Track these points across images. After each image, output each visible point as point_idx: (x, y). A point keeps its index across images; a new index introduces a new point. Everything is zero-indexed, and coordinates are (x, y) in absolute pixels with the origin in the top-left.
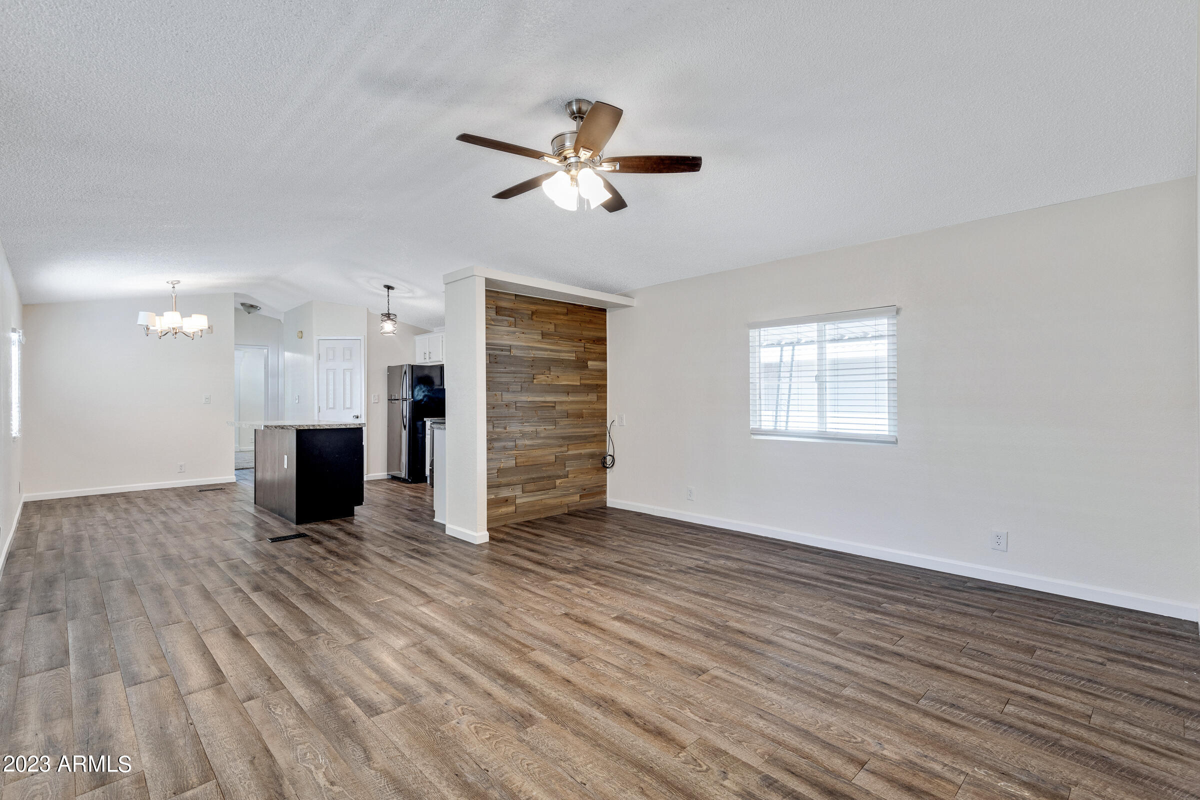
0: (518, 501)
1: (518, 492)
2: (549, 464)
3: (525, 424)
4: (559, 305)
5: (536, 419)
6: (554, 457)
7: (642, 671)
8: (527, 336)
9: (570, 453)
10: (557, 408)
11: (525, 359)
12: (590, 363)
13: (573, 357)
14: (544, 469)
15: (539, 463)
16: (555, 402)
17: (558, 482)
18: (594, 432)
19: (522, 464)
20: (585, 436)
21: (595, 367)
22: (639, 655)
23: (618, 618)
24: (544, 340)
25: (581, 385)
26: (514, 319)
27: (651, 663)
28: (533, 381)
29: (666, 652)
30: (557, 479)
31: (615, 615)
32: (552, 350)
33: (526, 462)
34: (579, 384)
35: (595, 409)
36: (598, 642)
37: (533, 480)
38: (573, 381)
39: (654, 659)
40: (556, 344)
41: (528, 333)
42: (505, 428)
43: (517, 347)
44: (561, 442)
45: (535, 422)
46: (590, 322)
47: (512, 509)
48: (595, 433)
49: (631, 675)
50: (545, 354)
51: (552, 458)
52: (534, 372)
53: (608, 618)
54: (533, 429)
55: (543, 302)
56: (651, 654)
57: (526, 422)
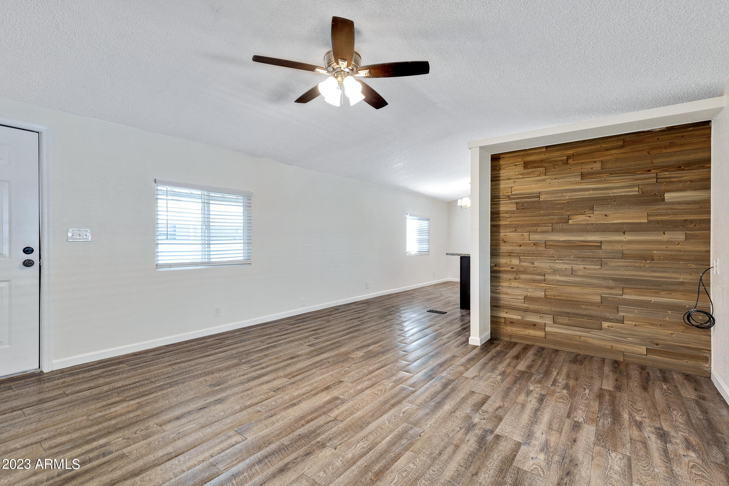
0: (547, 329)
1: (548, 320)
2: (592, 304)
3: (557, 261)
4: (609, 140)
5: (572, 258)
6: (599, 298)
8: (561, 180)
9: (624, 297)
10: (603, 247)
11: (558, 202)
12: (667, 196)
13: (635, 191)
14: (584, 307)
15: (575, 299)
16: (601, 242)
17: (605, 325)
18: (678, 278)
19: (553, 297)
20: (657, 281)
21: (683, 199)
24: (583, 181)
25: (649, 222)
26: (544, 169)
28: (568, 222)
30: (603, 321)
32: (594, 189)
33: (559, 296)
34: (646, 221)
35: (680, 251)
37: (568, 314)
38: (633, 218)
40: (605, 181)
41: (562, 178)
42: (533, 263)
43: (547, 193)
44: (611, 283)
45: (570, 260)
46: (672, 145)
47: (541, 334)
48: (681, 280)
50: (586, 194)
51: (598, 299)
52: (569, 213)
54: (569, 267)
55: (583, 144)
57: (558, 260)
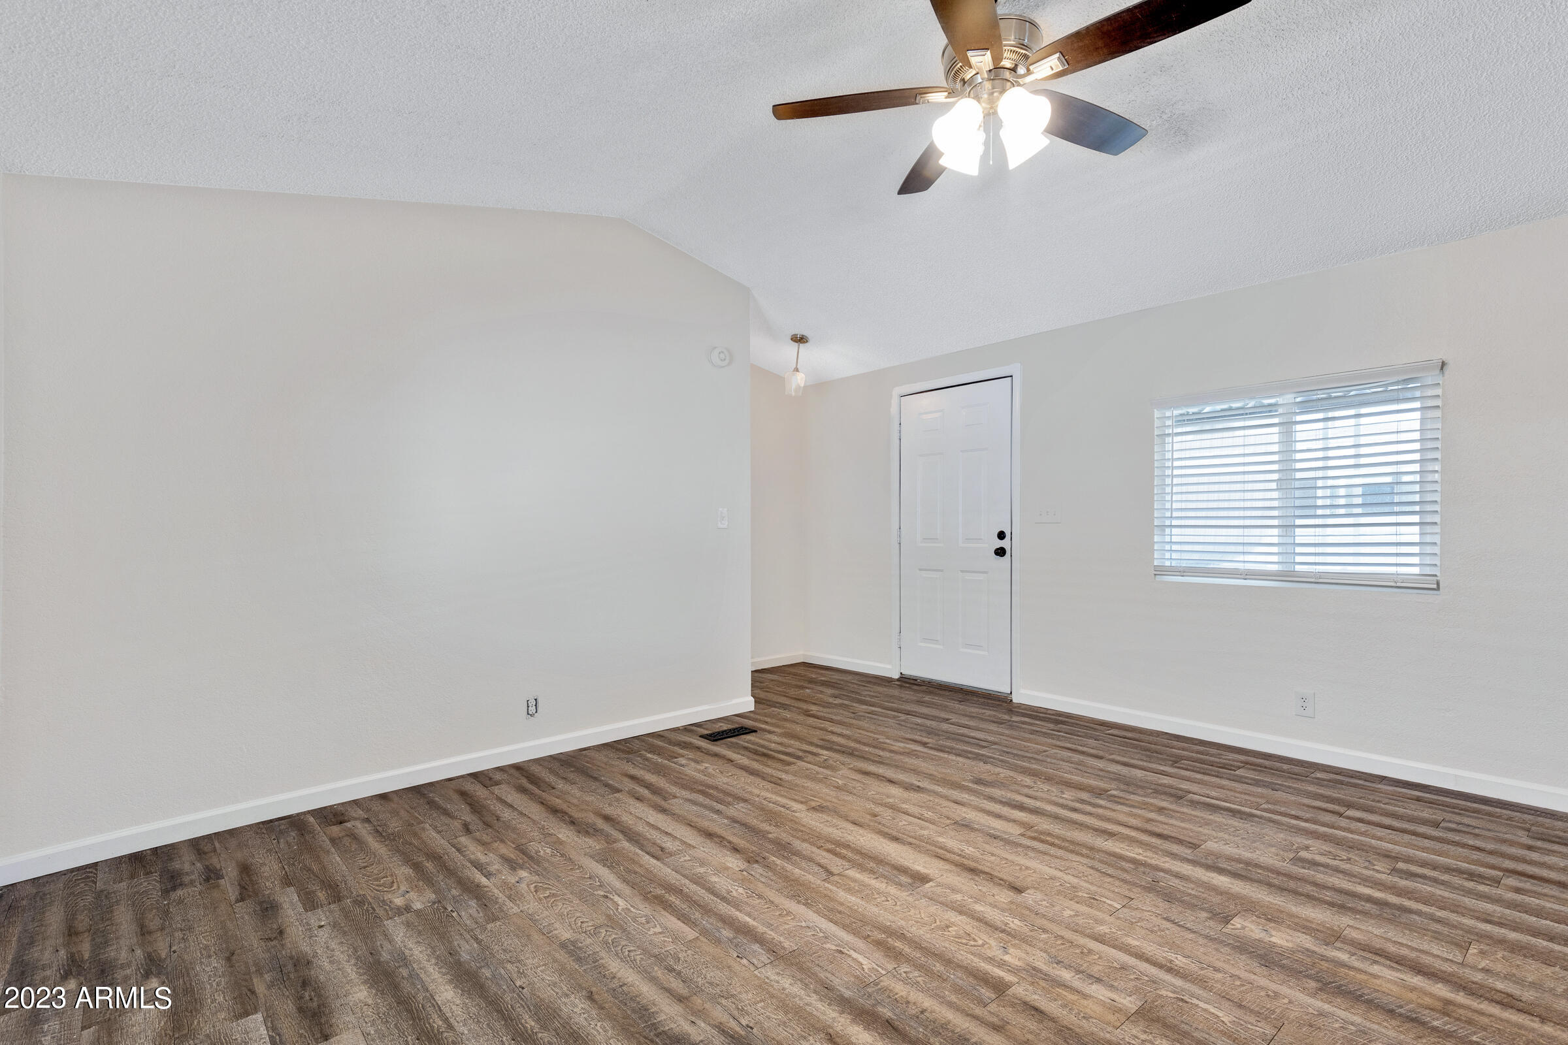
7: (878, 809)
22: (884, 825)
23: (924, 879)
27: (869, 817)
29: (850, 827)
31: (927, 885)
36: (941, 839)
39: (867, 821)
49: (892, 807)
53: (938, 880)
56: (869, 826)
